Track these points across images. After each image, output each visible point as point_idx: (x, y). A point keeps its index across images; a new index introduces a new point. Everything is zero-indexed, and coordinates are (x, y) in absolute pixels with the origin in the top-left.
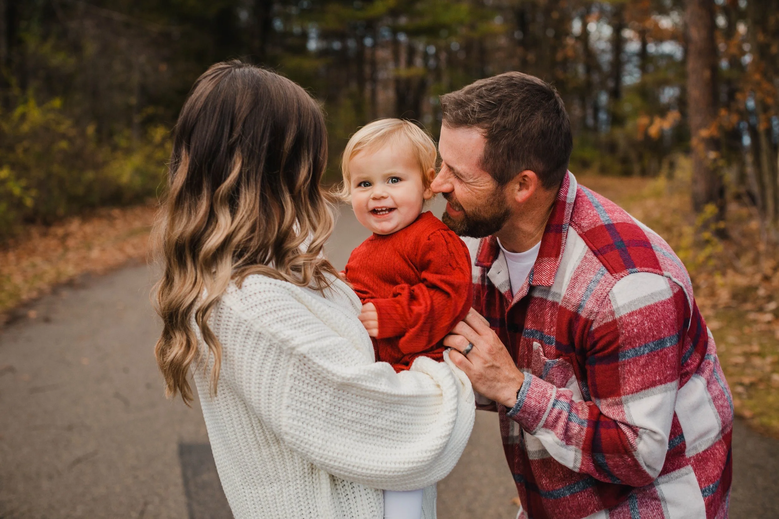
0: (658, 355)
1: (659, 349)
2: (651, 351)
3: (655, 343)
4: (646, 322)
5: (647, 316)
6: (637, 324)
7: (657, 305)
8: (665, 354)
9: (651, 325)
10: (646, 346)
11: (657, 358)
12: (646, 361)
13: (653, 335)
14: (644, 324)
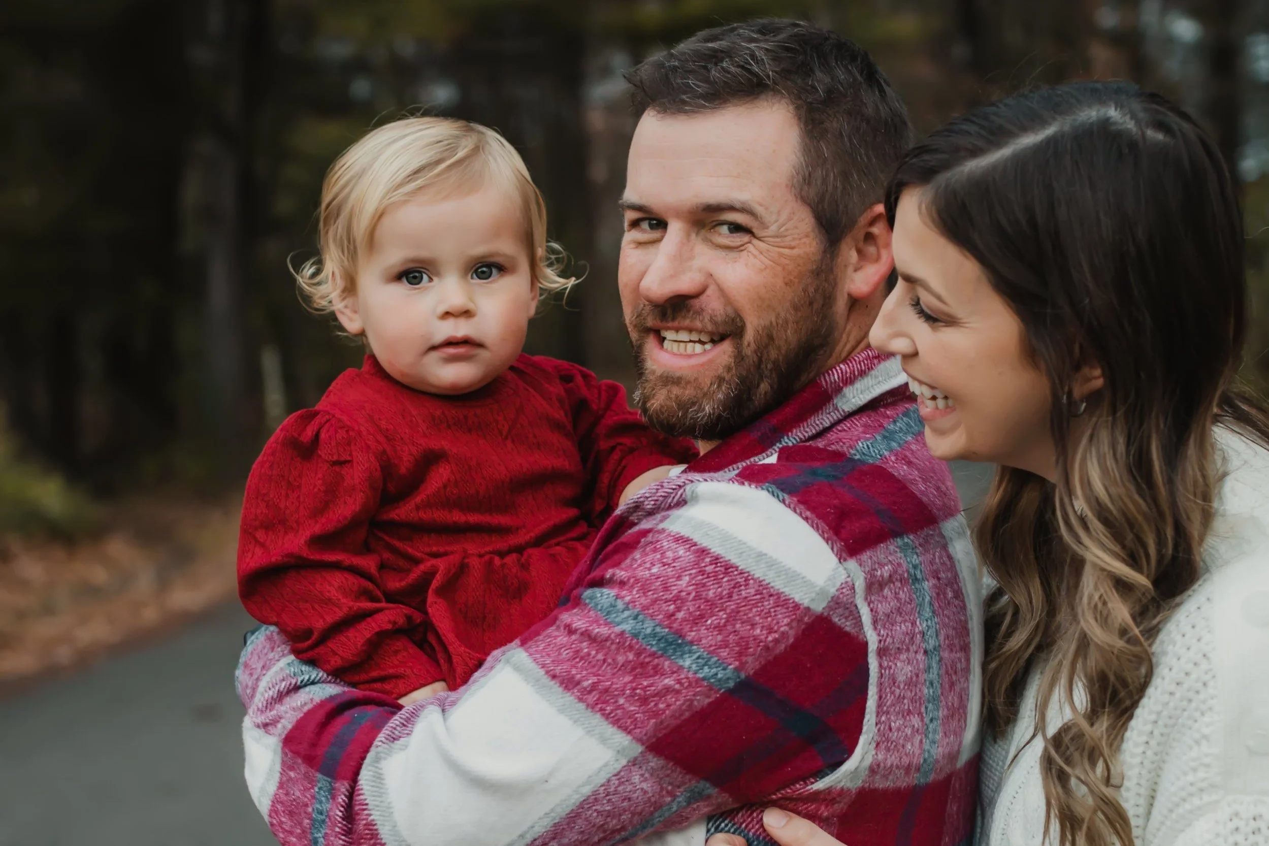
0: (638, 654)
1: (654, 649)
2: (635, 635)
3: (658, 629)
4: (687, 578)
5: (702, 572)
6: (669, 564)
7: (747, 580)
8: (655, 667)
9: (689, 594)
10: (636, 618)
11: (631, 656)
12: (606, 640)
13: (673, 615)
14: (679, 578)
